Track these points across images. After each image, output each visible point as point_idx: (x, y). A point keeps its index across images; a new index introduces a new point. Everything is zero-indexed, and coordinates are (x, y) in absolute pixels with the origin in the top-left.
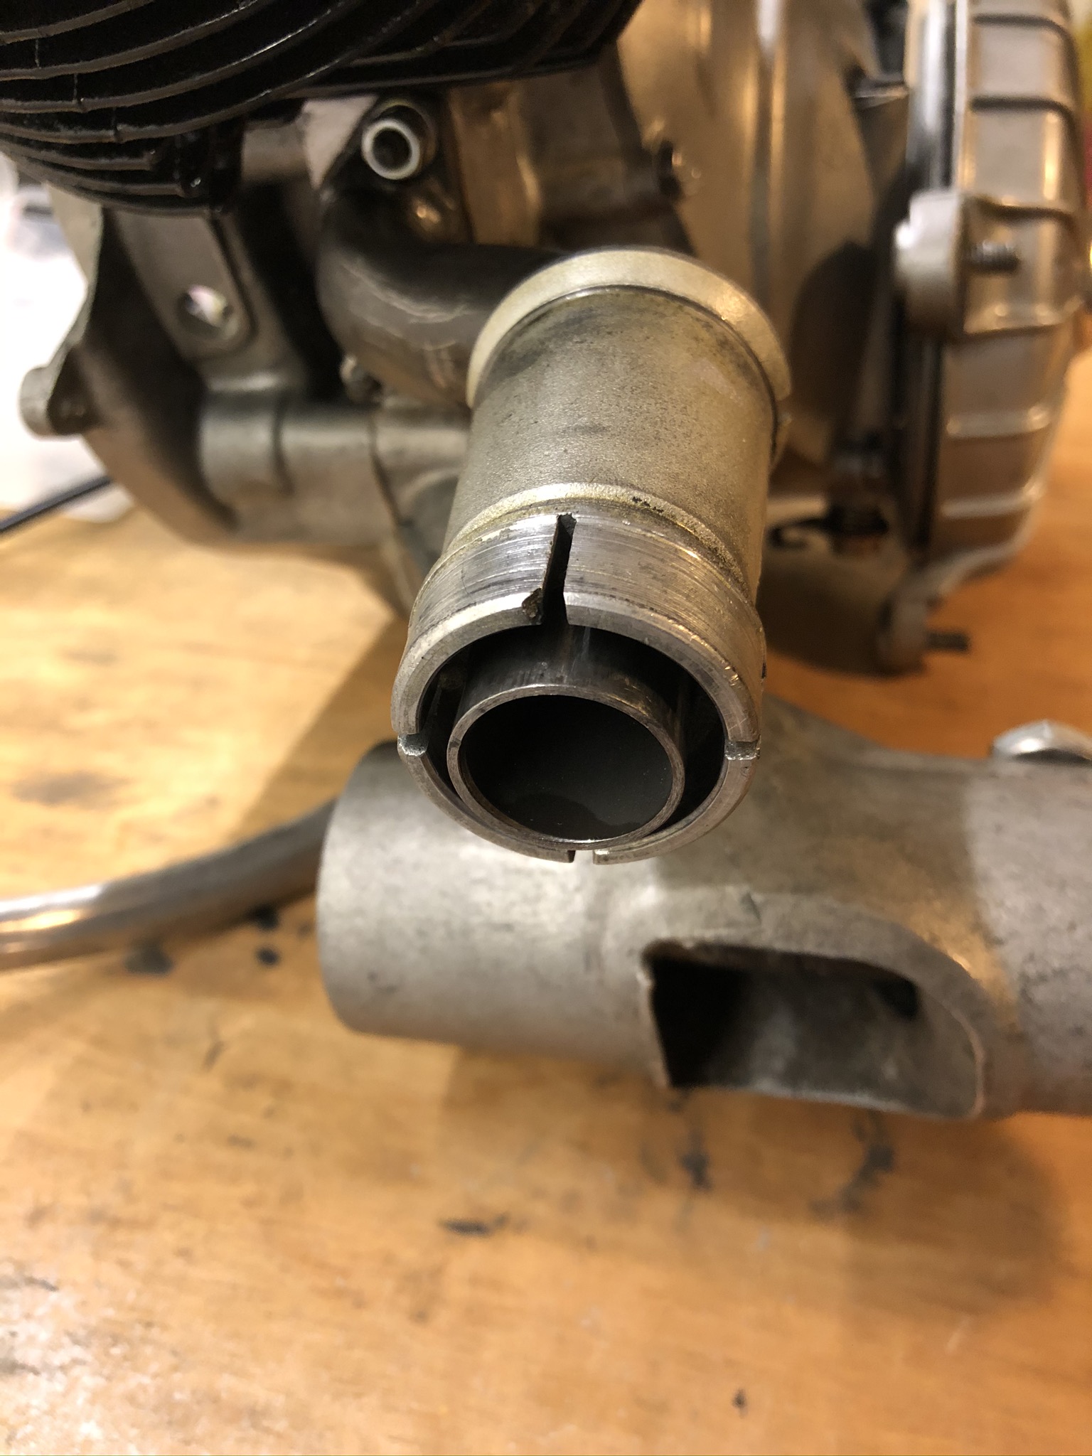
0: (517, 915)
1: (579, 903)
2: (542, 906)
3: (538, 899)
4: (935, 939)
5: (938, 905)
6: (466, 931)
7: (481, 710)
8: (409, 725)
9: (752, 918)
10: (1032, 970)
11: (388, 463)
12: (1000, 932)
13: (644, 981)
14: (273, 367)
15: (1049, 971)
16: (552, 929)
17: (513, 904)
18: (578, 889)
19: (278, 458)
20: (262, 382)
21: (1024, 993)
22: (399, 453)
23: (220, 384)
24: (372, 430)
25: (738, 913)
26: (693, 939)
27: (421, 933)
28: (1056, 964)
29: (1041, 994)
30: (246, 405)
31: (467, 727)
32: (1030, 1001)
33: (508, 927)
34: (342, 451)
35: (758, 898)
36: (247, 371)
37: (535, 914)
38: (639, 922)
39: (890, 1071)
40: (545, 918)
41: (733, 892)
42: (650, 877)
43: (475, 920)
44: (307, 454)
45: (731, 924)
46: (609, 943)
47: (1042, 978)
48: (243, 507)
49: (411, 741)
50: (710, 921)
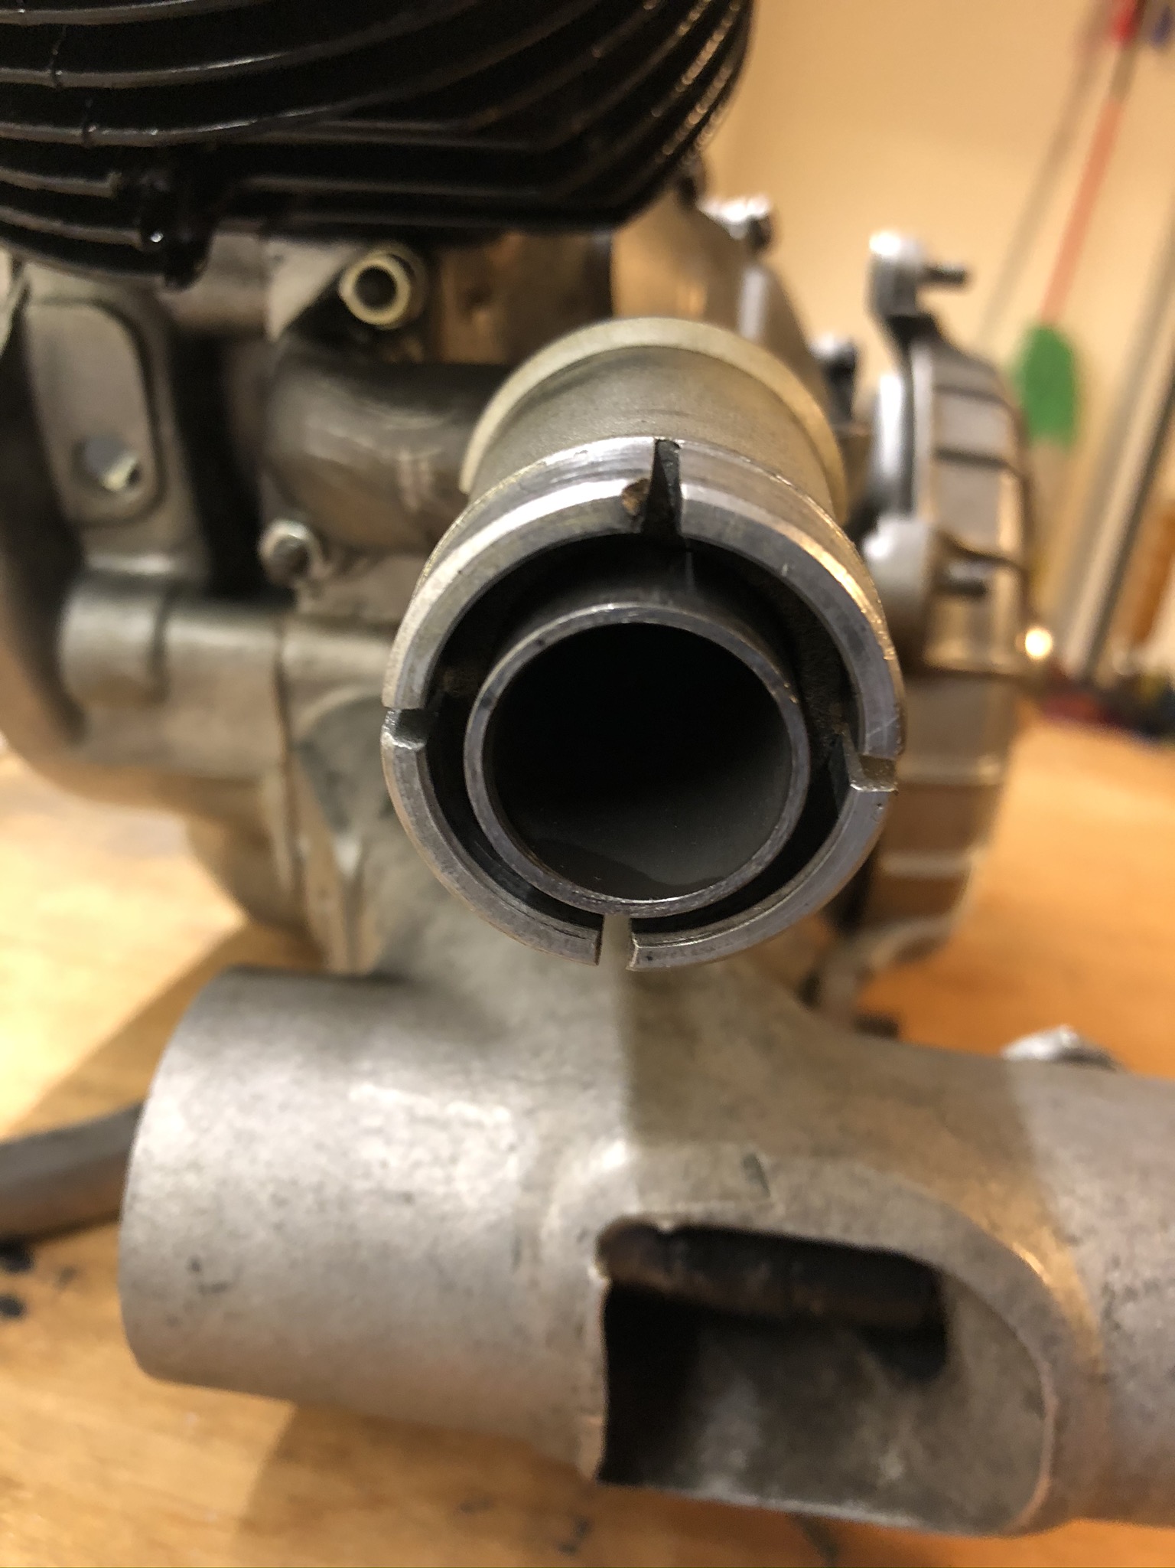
0: (419, 1181)
1: (513, 1169)
2: (461, 1170)
3: (454, 1160)
4: (994, 1226)
5: (994, 1187)
6: (344, 1202)
7: (539, 642)
8: (412, 691)
9: (757, 1188)
10: (1118, 1280)
11: (294, 672)
12: (1074, 1227)
13: (597, 1279)
14: (171, 550)
15: (1138, 1284)
16: (471, 1203)
17: (417, 1165)
18: (512, 1148)
19: (157, 652)
20: (154, 565)
21: (1108, 1314)
22: (309, 663)
23: (102, 560)
24: (280, 633)
25: (736, 1180)
26: (675, 1215)
27: (279, 1202)
28: (1147, 1273)
29: (1129, 1314)
30: (127, 588)
31: (509, 675)
32: (1117, 1327)
33: (408, 1198)
34: (237, 655)
35: (765, 1160)
36: (137, 549)
37: (449, 1180)
38: (601, 1191)
39: (892, 1468)
40: (461, 1186)
41: (732, 1152)
42: (620, 1129)
43: (360, 1185)
44: (194, 654)
45: (726, 1195)
46: (553, 1221)
47: (1131, 1294)
48: (97, 713)
49: (408, 724)
50: (697, 1192)
